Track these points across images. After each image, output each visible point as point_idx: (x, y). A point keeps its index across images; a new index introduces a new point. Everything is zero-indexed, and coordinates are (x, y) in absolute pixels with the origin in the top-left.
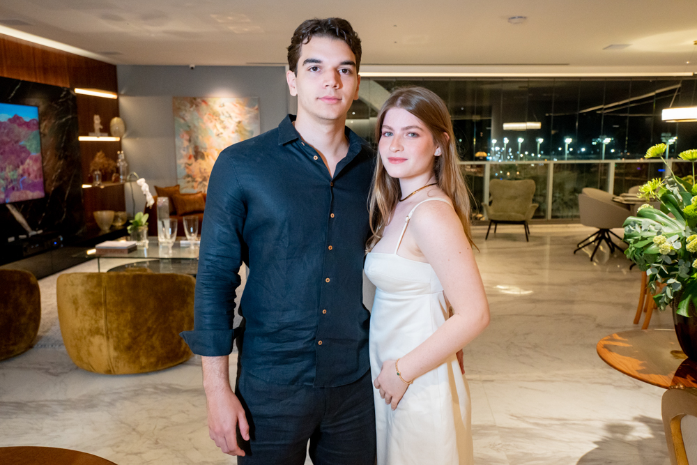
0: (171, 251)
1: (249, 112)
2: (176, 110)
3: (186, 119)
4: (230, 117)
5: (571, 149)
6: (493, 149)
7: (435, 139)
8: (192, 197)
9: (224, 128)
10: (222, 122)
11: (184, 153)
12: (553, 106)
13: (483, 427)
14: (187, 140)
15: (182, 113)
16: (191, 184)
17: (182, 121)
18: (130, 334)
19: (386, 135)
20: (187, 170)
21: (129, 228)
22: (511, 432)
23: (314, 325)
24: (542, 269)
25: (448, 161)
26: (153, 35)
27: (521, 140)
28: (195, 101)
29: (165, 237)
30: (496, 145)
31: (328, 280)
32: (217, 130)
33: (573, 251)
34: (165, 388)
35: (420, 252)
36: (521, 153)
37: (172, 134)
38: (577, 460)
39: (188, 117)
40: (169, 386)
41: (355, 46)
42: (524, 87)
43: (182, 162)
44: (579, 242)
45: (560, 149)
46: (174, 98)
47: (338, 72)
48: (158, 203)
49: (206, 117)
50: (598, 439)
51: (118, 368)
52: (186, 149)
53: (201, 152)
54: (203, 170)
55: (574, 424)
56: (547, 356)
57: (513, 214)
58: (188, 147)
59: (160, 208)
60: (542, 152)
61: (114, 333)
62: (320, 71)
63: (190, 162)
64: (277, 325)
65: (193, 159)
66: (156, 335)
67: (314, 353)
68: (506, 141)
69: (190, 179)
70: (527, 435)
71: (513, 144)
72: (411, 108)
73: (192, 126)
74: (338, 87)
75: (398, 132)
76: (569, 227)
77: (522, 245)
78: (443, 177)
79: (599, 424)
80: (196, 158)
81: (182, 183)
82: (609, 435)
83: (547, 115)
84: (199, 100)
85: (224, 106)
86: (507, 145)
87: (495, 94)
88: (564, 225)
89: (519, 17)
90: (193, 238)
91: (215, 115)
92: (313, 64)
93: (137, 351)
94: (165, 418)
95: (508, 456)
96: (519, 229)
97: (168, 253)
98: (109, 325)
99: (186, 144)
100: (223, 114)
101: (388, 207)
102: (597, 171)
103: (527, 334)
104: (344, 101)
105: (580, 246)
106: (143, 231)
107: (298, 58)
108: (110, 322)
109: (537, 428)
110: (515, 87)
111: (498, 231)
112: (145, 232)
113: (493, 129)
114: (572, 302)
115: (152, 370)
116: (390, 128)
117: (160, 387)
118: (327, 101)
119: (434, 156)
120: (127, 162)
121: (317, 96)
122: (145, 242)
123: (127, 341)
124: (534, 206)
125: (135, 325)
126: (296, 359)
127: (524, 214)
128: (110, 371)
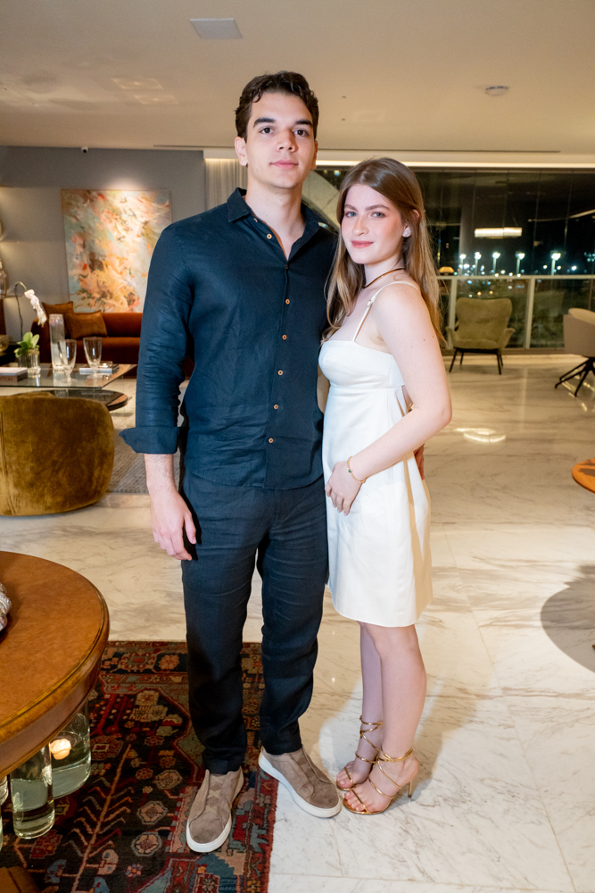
0: (69, 379)
1: (158, 210)
2: (66, 206)
3: (79, 217)
4: (135, 215)
5: (559, 268)
6: (460, 266)
7: (403, 218)
8: (89, 317)
9: (127, 230)
10: (125, 222)
11: (77, 262)
12: (537, 209)
13: (442, 569)
14: (80, 245)
15: (73, 211)
16: (87, 301)
17: (74, 221)
18: (32, 468)
19: (349, 215)
20: (81, 284)
21: (16, 351)
22: (474, 574)
23: (265, 421)
24: (514, 405)
25: (418, 242)
26: (36, 105)
27: (496, 255)
28: (90, 194)
29: (62, 362)
30: (465, 261)
31: (280, 373)
32: (118, 232)
33: (554, 385)
34: (76, 530)
35: (382, 340)
36: (496, 272)
37: (61, 237)
38: (545, 600)
39: (81, 215)
40: (80, 528)
41: (312, 105)
42: (503, 182)
43: (75, 273)
44: (561, 375)
45: (545, 267)
46: (62, 190)
47: (293, 133)
48: (50, 322)
49: (103, 216)
50: (569, 579)
51: (20, 508)
52: (79, 257)
53: (98, 261)
54: (101, 284)
55: (544, 565)
56: (518, 497)
57: (484, 340)
58: (81, 254)
59: (53, 328)
60: (523, 271)
61: (14, 468)
62: (272, 133)
63: (84, 274)
64: (224, 421)
65: (88, 269)
66: (62, 470)
67: (264, 451)
68: (478, 256)
69: (85, 295)
70: (492, 576)
71: (487, 261)
72: (375, 185)
73: (87, 227)
74: (293, 150)
75: (362, 212)
76: (551, 358)
77: (493, 378)
78: (411, 260)
79: (573, 565)
80: (92, 269)
81: (75, 299)
82: (582, 576)
83: (530, 220)
84: (94, 194)
85: (126, 201)
86: (479, 261)
87: (466, 191)
88: (545, 356)
89: (499, 87)
90: (95, 364)
91: (115, 213)
92: (265, 125)
93: (41, 489)
94: (79, 560)
95: (469, 597)
96: (490, 360)
97: (66, 382)
98: (7, 457)
99: (79, 249)
100: (126, 212)
101: (351, 294)
102: (588, 291)
103: (496, 475)
104: (301, 167)
105: (563, 379)
106: (33, 355)
107: (248, 119)
108: (8, 454)
109: (502, 569)
110: (491, 182)
111: (464, 363)
112: (36, 356)
113: (462, 239)
114: (551, 441)
115: (59, 511)
116: (353, 208)
117: (69, 529)
118: (282, 166)
119: (402, 237)
120: (6, 272)
121: (270, 161)
122: (36, 369)
123: (30, 477)
124: (510, 332)
125: (38, 458)
126: (245, 458)
127: (497, 341)
128: (10, 511)
